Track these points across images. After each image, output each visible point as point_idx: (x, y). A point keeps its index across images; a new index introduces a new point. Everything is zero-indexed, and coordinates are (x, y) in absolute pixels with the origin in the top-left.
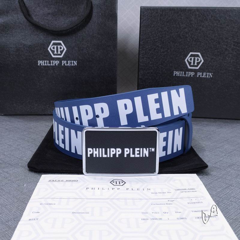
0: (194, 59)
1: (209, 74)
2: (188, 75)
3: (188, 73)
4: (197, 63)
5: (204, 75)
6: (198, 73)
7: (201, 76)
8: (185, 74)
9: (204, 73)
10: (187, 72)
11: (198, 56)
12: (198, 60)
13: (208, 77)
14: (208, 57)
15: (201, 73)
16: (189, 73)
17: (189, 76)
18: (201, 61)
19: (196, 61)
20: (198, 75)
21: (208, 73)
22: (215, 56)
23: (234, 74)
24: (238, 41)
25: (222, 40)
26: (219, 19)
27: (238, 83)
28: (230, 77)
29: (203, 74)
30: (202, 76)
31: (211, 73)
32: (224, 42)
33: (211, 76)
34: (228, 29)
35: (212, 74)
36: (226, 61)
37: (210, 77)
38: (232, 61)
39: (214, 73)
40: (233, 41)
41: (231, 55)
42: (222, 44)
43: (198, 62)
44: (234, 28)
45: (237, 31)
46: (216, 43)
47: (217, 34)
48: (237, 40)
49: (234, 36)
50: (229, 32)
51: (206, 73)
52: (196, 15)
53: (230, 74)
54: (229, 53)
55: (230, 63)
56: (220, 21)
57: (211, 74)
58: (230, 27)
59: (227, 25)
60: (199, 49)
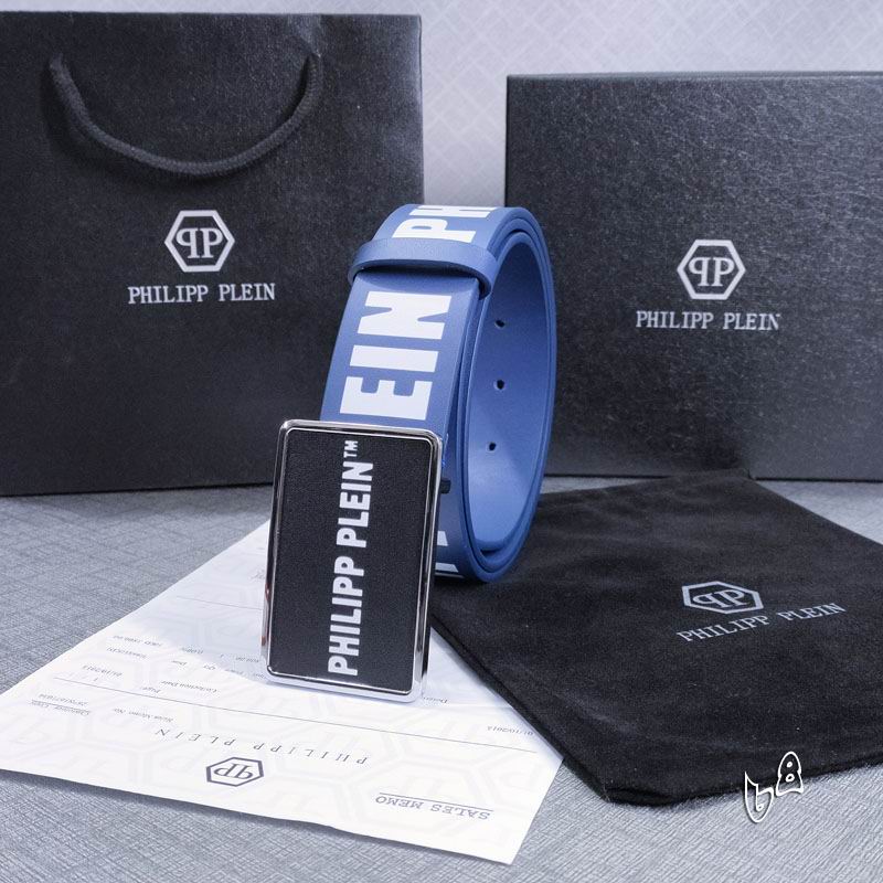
0: (711, 265)
1: (767, 318)
2: (690, 324)
3: (690, 317)
4: (722, 277)
5: (749, 321)
6: (727, 315)
7: (737, 328)
8: (679, 319)
9: (749, 315)
10: (686, 314)
11: (723, 252)
12: (724, 267)
13: (762, 328)
14: (760, 254)
15: (738, 315)
16: (694, 314)
17: (693, 326)
18: (736, 270)
19: (718, 273)
20: (727, 321)
21: (763, 316)
22: (787, 253)
23: (857, 316)
24: (868, 196)
25: (809, 193)
26: (799, 118)
27: (875, 347)
28: (843, 327)
29: (746, 318)
30: (741, 325)
31: (774, 311)
32: (817, 198)
33: (776, 326)
34: (830, 152)
35: (778, 315)
36: (828, 270)
37: (769, 328)
38: (848, 268)
39: (785, 312)
40: (852, 195)
41: (843, 247)
42: (810, 207)
43: (723, 273)
44: (852, 146)
45: (863, 157)
46: (791, 205)
47: (792, 171)
48: (864, 192)
49: (856, 178)
50: (835, 162)
51: (755, 315)
52: (711, 103)
53: (843, 314)
54: (838, 240)
55: (843, 273)
56: (800, 124)
57: (775, 317)
58: (838, 144)
59: (828, 138)
60: (727, 228)
